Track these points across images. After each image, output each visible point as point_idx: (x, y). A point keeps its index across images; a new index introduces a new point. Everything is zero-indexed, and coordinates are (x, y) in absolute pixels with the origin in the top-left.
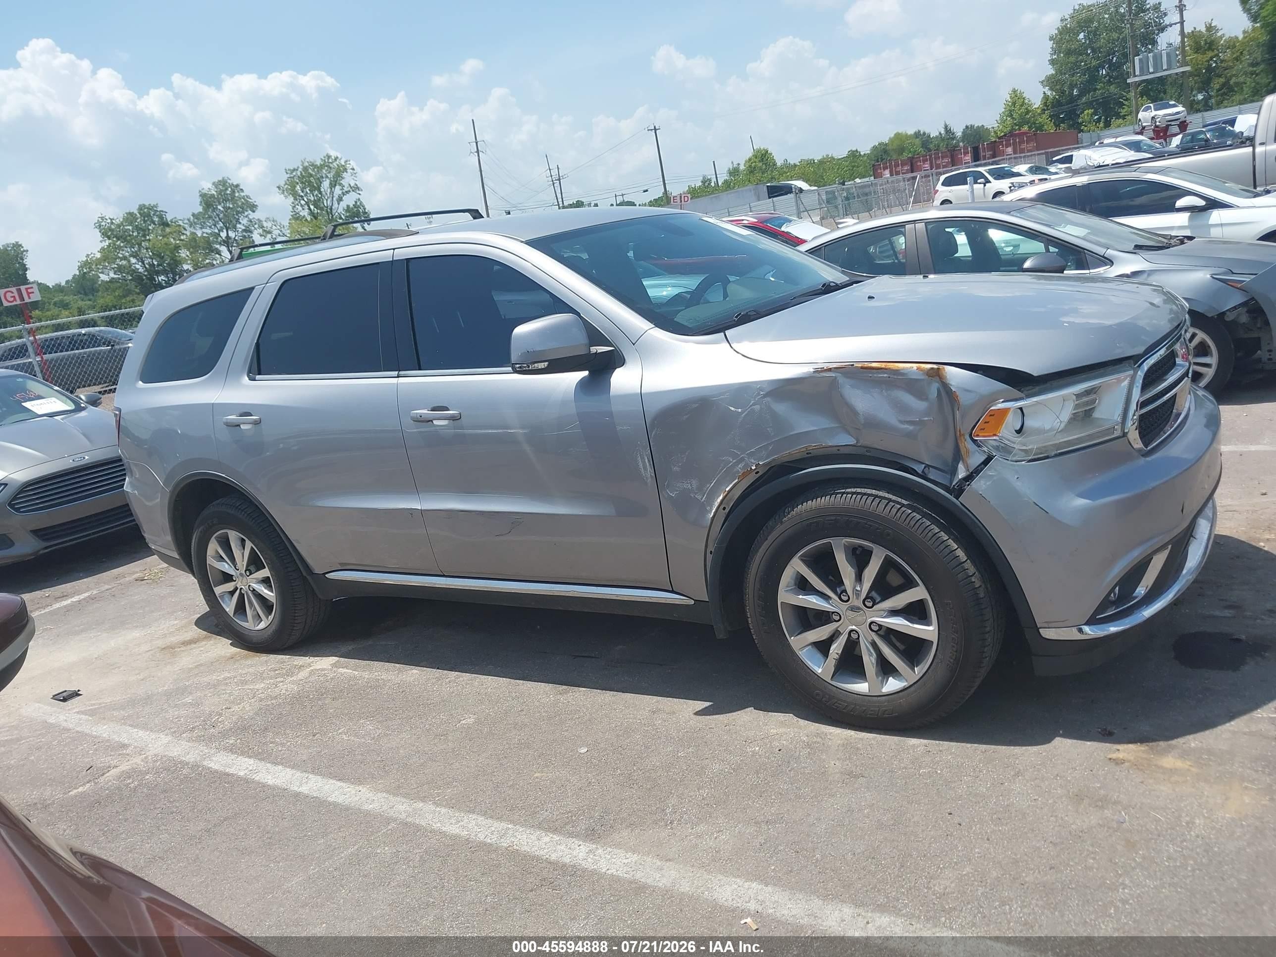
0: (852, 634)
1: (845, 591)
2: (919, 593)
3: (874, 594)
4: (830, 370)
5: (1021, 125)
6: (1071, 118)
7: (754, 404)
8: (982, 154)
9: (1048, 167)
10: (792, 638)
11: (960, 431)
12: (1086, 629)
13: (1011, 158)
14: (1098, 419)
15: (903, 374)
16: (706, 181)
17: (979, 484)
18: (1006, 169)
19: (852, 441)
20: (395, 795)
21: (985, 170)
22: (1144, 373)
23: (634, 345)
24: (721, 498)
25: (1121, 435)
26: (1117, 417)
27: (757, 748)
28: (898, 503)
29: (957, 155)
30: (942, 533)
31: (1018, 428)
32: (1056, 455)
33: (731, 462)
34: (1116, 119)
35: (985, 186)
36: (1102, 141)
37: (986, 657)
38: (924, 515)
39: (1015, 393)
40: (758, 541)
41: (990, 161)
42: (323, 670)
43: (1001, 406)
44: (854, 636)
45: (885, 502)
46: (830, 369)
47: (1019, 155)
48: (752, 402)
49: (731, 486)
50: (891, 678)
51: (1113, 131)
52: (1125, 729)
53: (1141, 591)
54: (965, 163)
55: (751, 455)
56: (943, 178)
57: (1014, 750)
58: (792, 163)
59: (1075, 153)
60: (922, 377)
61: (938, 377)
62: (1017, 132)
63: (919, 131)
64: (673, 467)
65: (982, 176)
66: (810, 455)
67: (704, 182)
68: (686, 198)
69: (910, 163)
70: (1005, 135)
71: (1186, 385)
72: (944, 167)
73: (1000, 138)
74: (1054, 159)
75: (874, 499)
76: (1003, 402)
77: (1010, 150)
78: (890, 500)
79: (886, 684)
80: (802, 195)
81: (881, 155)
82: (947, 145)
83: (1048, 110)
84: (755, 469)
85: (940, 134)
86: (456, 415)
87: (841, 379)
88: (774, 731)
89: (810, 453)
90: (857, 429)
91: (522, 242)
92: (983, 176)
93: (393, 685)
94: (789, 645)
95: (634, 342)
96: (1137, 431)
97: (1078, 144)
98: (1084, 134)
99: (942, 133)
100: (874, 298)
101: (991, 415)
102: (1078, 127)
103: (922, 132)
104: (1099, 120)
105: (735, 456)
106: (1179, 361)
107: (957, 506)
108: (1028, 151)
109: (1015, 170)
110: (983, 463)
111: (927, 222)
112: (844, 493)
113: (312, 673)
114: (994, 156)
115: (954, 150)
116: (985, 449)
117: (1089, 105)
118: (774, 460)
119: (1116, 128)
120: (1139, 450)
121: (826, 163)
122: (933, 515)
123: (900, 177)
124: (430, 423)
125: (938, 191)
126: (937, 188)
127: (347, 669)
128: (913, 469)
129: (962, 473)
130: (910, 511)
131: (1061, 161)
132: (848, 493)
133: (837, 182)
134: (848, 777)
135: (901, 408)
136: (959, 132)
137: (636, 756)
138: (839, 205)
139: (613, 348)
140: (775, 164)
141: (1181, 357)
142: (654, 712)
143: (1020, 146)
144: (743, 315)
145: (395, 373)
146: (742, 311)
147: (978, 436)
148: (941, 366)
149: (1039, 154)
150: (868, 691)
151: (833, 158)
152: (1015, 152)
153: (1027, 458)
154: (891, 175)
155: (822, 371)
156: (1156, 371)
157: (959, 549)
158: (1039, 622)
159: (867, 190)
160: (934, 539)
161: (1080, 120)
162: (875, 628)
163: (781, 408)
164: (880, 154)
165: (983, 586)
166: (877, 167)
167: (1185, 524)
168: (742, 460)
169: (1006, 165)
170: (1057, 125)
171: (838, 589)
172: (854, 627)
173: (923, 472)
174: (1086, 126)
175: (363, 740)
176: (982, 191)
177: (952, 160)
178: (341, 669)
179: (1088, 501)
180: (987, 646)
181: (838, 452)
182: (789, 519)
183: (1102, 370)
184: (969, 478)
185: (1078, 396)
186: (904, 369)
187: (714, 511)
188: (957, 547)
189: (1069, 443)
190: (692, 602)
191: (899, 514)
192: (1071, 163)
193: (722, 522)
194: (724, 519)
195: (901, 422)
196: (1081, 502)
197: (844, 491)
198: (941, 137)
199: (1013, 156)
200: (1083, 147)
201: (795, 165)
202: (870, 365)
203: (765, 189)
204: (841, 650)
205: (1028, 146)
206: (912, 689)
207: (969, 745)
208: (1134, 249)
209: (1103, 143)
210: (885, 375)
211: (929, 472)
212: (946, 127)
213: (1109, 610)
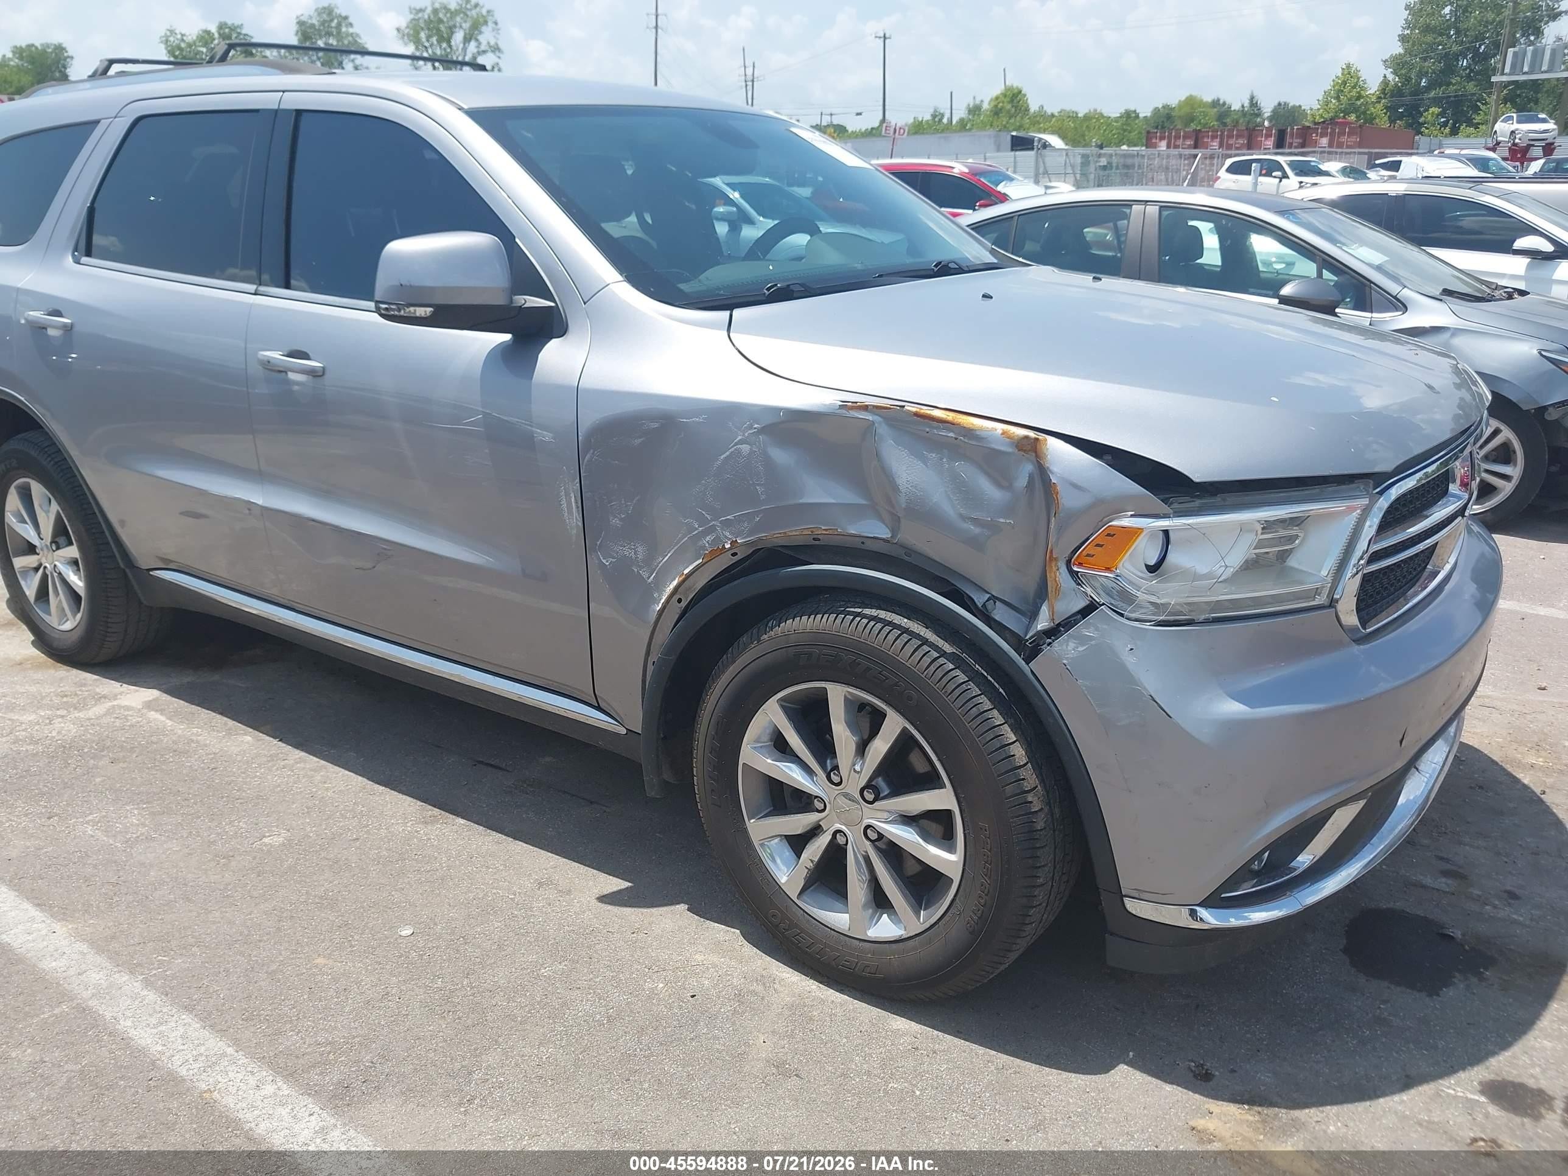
0: (838, 835)
1: (836, 768)
2: (942, 799)
3: (880, 782)
4: (865, 408)
5: (1346, 112)
6: (1410, 115)
7: (741, 442)
8: (1288, 140)
9: (1367, 171)
10: (752, 821)
11: (1051, 551)
12: (1202, 912)
13: (1324, 152)
14: (1292, 568)
15: (979, 438)
16: (937, 116)
17: (1066, 648)
18: (1313, 164)
19: (884, 533)
20: (100, 951)
21: (1285, 161)
22: (1390, 502)
23: (585, 303)
24: (675, 583)
25: (1327, 603)
26: (1326, 571)
27: (661, 985)
28: (936, 648)
29: (1257, 136)
30: (995, 712)
31: (1152, 562)
32: (1207, 622)
33: (697, 529)
34: (1466, 126)
35: (1281, 181)
36: (1442, 150)
37: (1032, 923)
38: (974, 676)
39: (1154, 502)
40: (722, 662)
41: (1297, 151)
42: (128, 708)
43: (1126, 522)
44: (841, 840)
45: (916, 642)
46: (867, 406)
47: (1335, 149)
48: (740, 438)
49: (691, 568)
50: (885, 916)
51: (1459, 140)
52: (1233, 1071)
53: (1305, 859)
54: (1265, 149)
55: (727, 524)
56: (1229, 162)
57: (1048, 1075)
58: (1049, 112)
59: (1405, 160)
60: (1010, 450)
61: (1034, 454)
62: (1341, 120)
63: (1218, 100)
64: (611, 518)
65: (1279, 167)
66: (817, 542)
67: (934, 116)
68: (902, 131)
69: (1194, 138)
70: (1323, 122)
71: (1456, 530)
72: (1237, 149)
73: (1316, 124)
74: (1377, 162)
75: (900, 635)
76: (1132, 516)
77: (1324, 141)
78: (925, 641)
79: (875, 924)
80: (1046, 152)
81: (1163, 122)
82: (1249, 122)
83: (1385, 98)
84: (730, 549)
85: (1243, 106)
86: (318, 369)
87: (883, 429)
88: (699, 957)
89: (819, 540)
90: (893, 514)
91: (461, 109)
92: (1281, 168)
93: (207, 754)
94: (745, 831)
95: (585, 301)
96: (1356, 598)
97: (1411, 148)
98: (1422, 138)
99: (1245, 105)
100: (992, 298)
101: (1108, 535)
102: (1417, 128)
103: (1221, 102)
104: (1445, 124)
105: (702, 521)
106: (1453, 488)
107: (1026, 672)
108: (1348, 147)
109: (1324, 167)
110: (1079, 612)
111: (1164, 207)
112: (858, 614)
113: (109, 712)
114: (1303, 145)
115: (1254, 129)
116: (1089, 590)
117: (1436, 102)
118: (760, 539)
119: (1464, 137)
120: (1352, 630)
121: (1093, 120)
122: (989, 678)
123: (1175, 152)
124: (284, 374)
125: (1219, 178)
126: (1218, 175)
127: (161, 714)
128: (970, 597)
129: (1042, 623)
130: (951, 666)
131: (1385, 166)
132: (864, 616)
133: (1094, 144)
134: (774, 1071)
135: (966, 494)
136: (1267, 108)
137: (478, 960)
138: (1091, 173)
139: (552, 304)
140: (1027, 110)
141: (1458, 481)
142: (540, 884)
143: (1339, 137)
144: (779, 289)
145: (252, 288)
146: (780, 281)
147: (1080, 564)
148: (1042, 436)
149: (1360, 153)
150: (847, 929)
151: (1101, 115)
152: (1330, 145)
153: (1155, 618)
154: (1168, 147)
155: (852, 408)
156: (1411, 502)
157: (1017, 744)
158: (1126, 886)
159: (1129, 161)
160: (979, 720)
161: (1422, 120)
162: (873, 836)
163: (780, 456)
164: (1162, 119)
165: (1046, 810)
166: (1152, 135)
167: (1399, 764)
168: (712, 529)
169: (1314, 159)
170: (1392, 121)
171: (828, 761)
172: (843, 828)
173: (984, 605)
174: (1427, 128)
175: (111, 842)
176: (1276, 187)
177: (1248, 142)
178: (153, 713)
179: (1247, 708)
180: (1035, 907)
181: (863, 547)
182: (771, 639)
183: (1316, 490)
184: (1053, 633)
185: (1268, 526)
186: (981, 429)
187: (662, 601)
188: (1015, 739)
189: (1235, 604)
190: (624, 731)
191: (932, 668)
192: (1397, 171)
193: (675, 621)
194: (677, 616)
195: (963, 518)
196: (1234, 708)
197: (859, 610)
198: (1243, 111)
199: (1327, 149)
200: (1417, 154)
201: (1053, 115)
202: (929, 412)
203: (1009, 138)
204: (818, 857)
205: (1349, 140)
206: (911, 943)
207: (981, 1050)
208: (1441, 294)
209: (1443, 153)
210: (951, 434)
211: (995, 609)
212: (1252, 98)
213: (1245, 885)
